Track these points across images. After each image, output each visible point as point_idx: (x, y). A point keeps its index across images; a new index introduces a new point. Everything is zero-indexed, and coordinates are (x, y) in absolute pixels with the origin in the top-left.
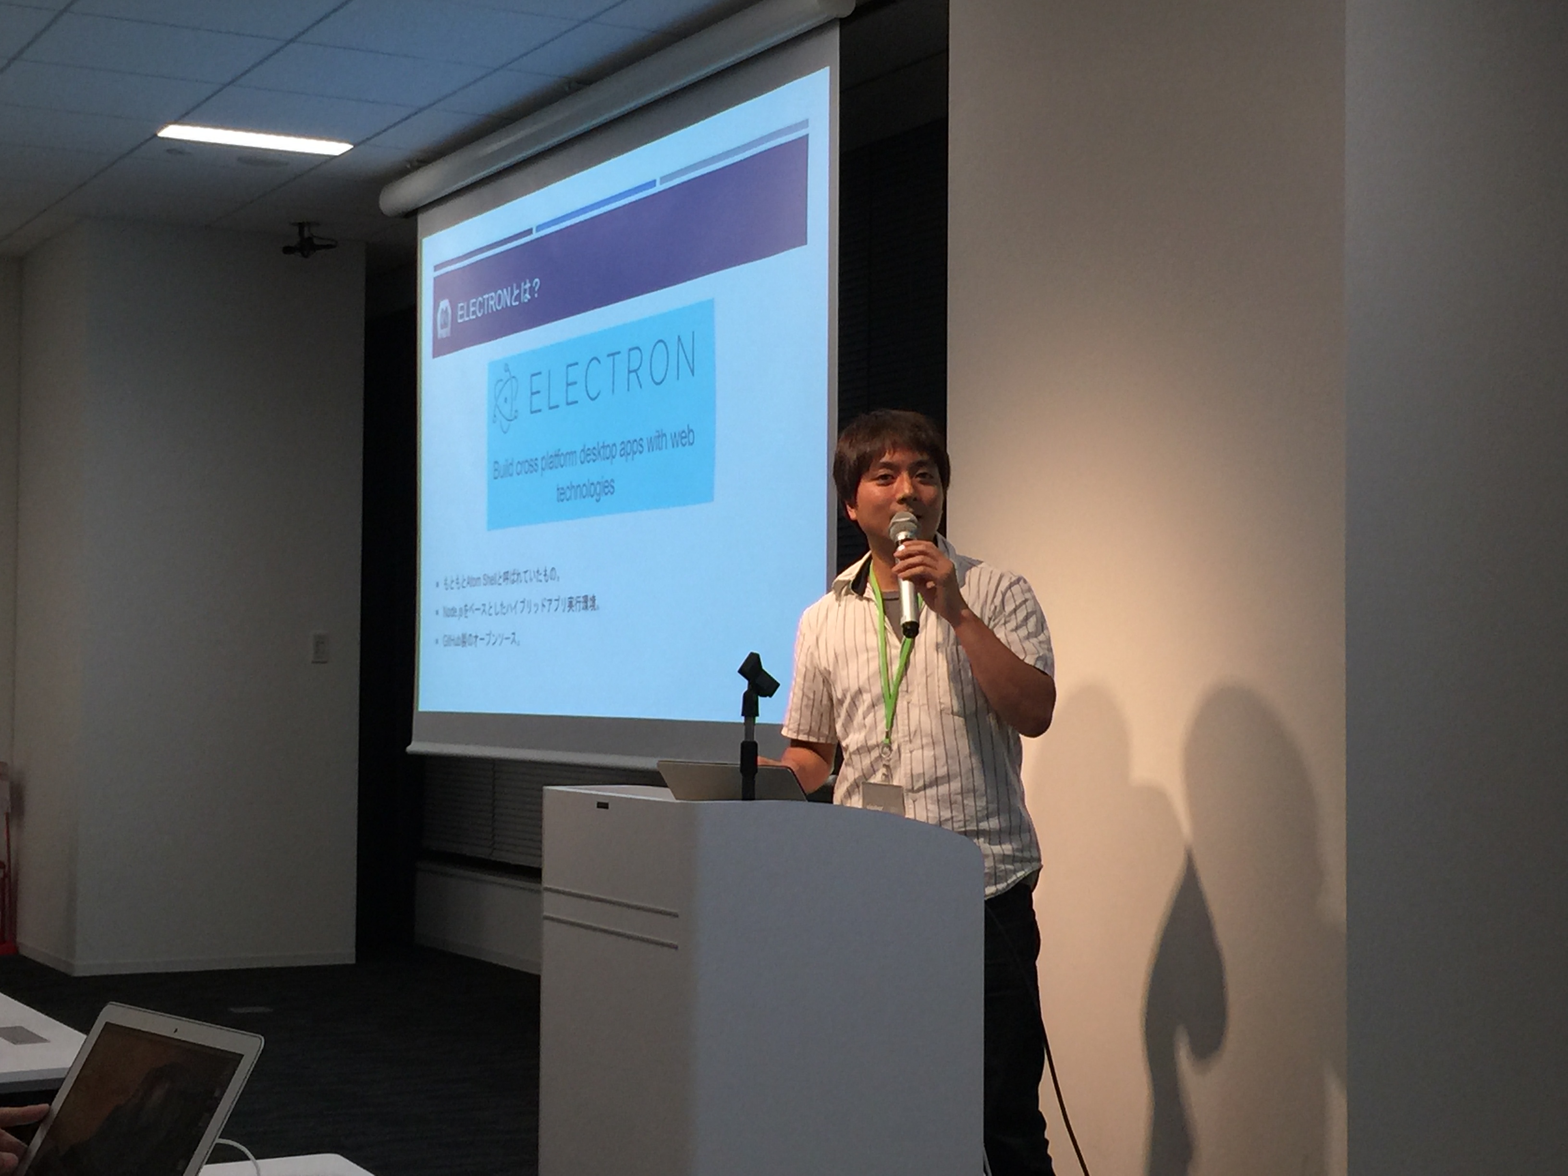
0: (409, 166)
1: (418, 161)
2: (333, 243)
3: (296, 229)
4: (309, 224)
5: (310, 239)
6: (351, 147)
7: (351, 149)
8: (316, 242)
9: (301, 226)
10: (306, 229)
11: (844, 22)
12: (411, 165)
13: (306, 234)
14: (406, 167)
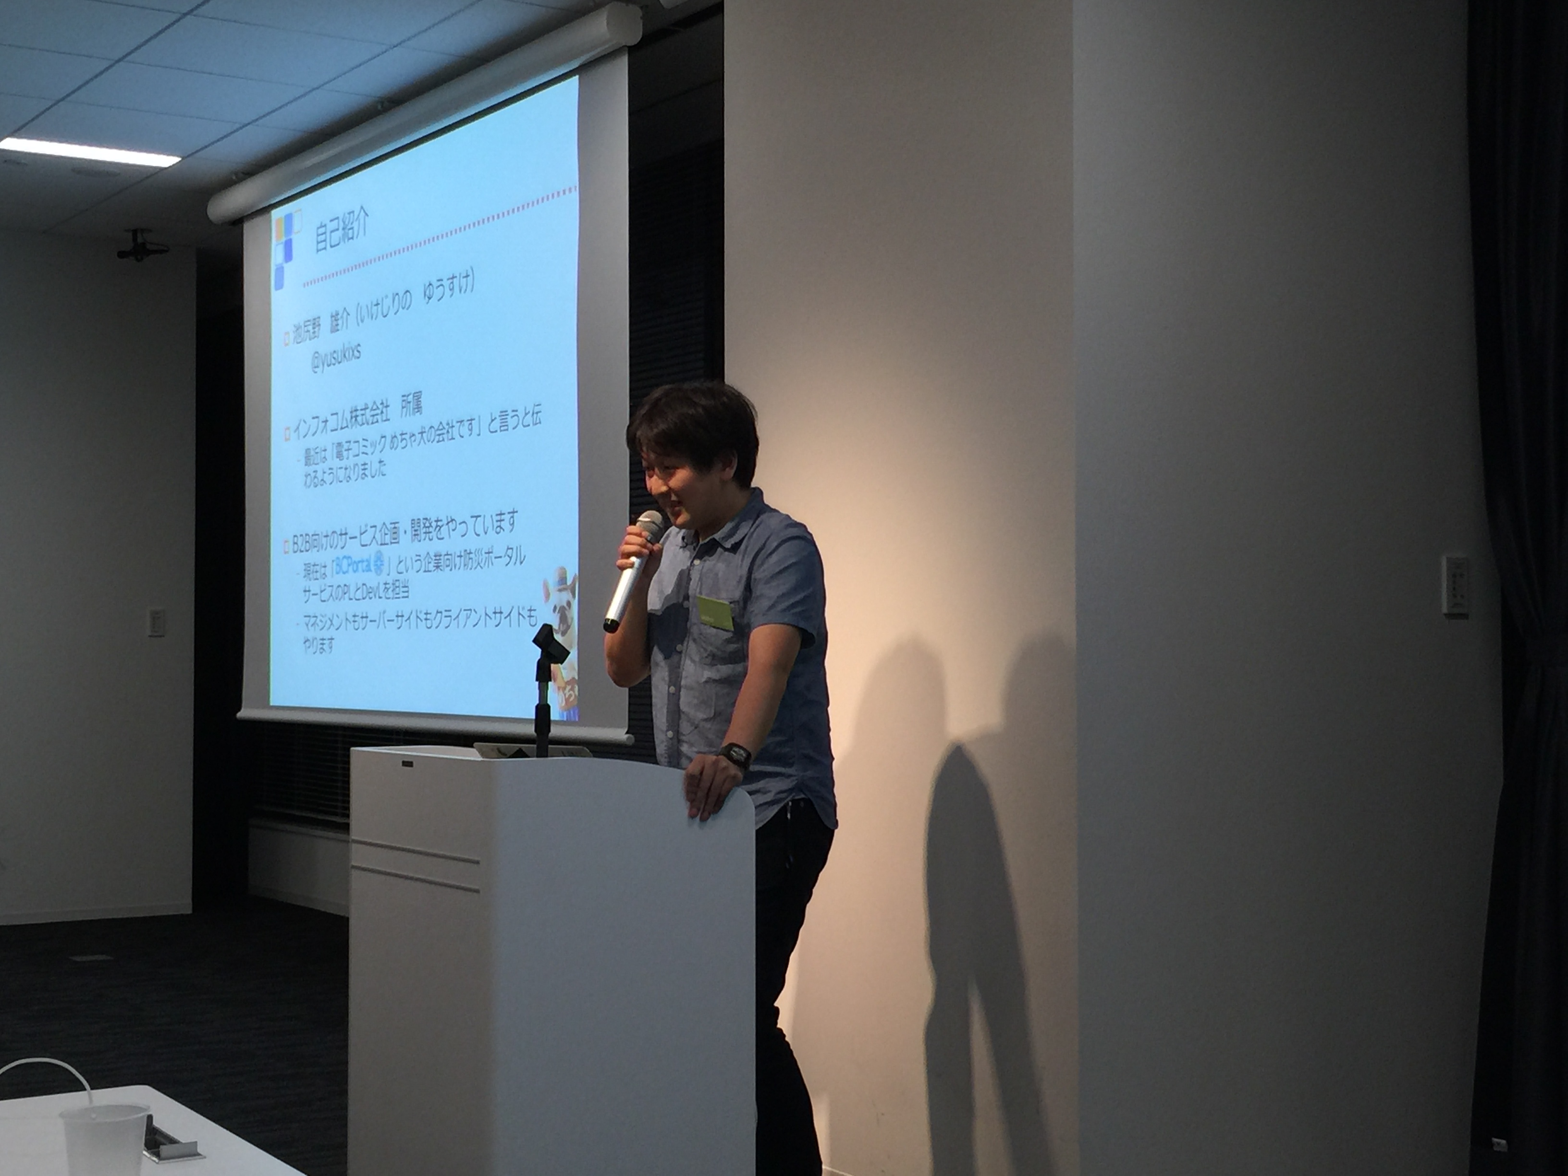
0: (234, 178)
1: (243, 173)
2: (166, 249)
3: (130, 235)
4: (142, 231)
5: (144, 244)
6: (180, 159)
7: (180, 161)
8: (148, 246)
9: (135, 232)
10: (139, 235)
11: (632, 50)
12: (236, 177)
13: (140, 240)
14: (232, 178)
